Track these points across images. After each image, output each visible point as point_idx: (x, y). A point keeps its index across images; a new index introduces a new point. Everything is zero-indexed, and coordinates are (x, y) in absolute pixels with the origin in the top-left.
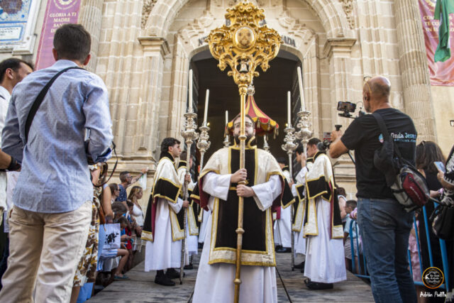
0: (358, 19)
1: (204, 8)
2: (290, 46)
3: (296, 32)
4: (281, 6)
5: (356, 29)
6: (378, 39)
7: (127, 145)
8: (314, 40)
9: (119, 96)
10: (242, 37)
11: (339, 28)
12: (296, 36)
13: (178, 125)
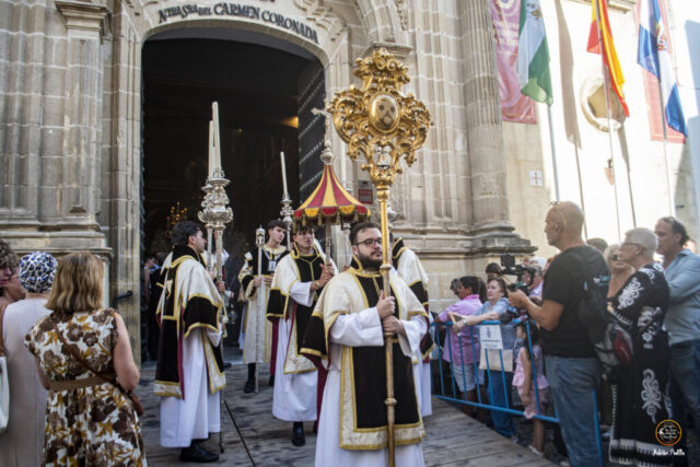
0: (413, 15)
2: (309, 40)
3: (318, 19)
5: (410, 31)
6: (438, 51)
7: (47, 200)
8: (345, 36)
10: (384, 112)
11: (389, 27)
12: (319, 25)
13: (130, 162)
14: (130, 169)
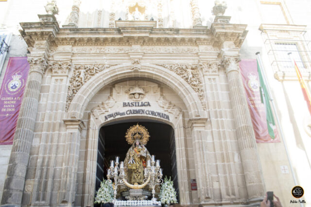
0: (208, 103)
1: (109, 95)
2: (166, 120)
3: (169, 110)
4: (159, 93)
5: (207, 110)
6: (221, 117)
7: (54, 198)
8: (181, 115)
9: (48, 162)
11: (196, 110)
12: (169, 113)
13: (91, 178)
14: (90, 181)
